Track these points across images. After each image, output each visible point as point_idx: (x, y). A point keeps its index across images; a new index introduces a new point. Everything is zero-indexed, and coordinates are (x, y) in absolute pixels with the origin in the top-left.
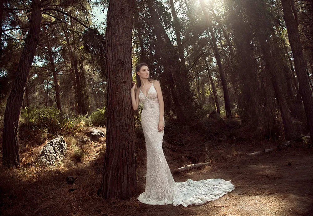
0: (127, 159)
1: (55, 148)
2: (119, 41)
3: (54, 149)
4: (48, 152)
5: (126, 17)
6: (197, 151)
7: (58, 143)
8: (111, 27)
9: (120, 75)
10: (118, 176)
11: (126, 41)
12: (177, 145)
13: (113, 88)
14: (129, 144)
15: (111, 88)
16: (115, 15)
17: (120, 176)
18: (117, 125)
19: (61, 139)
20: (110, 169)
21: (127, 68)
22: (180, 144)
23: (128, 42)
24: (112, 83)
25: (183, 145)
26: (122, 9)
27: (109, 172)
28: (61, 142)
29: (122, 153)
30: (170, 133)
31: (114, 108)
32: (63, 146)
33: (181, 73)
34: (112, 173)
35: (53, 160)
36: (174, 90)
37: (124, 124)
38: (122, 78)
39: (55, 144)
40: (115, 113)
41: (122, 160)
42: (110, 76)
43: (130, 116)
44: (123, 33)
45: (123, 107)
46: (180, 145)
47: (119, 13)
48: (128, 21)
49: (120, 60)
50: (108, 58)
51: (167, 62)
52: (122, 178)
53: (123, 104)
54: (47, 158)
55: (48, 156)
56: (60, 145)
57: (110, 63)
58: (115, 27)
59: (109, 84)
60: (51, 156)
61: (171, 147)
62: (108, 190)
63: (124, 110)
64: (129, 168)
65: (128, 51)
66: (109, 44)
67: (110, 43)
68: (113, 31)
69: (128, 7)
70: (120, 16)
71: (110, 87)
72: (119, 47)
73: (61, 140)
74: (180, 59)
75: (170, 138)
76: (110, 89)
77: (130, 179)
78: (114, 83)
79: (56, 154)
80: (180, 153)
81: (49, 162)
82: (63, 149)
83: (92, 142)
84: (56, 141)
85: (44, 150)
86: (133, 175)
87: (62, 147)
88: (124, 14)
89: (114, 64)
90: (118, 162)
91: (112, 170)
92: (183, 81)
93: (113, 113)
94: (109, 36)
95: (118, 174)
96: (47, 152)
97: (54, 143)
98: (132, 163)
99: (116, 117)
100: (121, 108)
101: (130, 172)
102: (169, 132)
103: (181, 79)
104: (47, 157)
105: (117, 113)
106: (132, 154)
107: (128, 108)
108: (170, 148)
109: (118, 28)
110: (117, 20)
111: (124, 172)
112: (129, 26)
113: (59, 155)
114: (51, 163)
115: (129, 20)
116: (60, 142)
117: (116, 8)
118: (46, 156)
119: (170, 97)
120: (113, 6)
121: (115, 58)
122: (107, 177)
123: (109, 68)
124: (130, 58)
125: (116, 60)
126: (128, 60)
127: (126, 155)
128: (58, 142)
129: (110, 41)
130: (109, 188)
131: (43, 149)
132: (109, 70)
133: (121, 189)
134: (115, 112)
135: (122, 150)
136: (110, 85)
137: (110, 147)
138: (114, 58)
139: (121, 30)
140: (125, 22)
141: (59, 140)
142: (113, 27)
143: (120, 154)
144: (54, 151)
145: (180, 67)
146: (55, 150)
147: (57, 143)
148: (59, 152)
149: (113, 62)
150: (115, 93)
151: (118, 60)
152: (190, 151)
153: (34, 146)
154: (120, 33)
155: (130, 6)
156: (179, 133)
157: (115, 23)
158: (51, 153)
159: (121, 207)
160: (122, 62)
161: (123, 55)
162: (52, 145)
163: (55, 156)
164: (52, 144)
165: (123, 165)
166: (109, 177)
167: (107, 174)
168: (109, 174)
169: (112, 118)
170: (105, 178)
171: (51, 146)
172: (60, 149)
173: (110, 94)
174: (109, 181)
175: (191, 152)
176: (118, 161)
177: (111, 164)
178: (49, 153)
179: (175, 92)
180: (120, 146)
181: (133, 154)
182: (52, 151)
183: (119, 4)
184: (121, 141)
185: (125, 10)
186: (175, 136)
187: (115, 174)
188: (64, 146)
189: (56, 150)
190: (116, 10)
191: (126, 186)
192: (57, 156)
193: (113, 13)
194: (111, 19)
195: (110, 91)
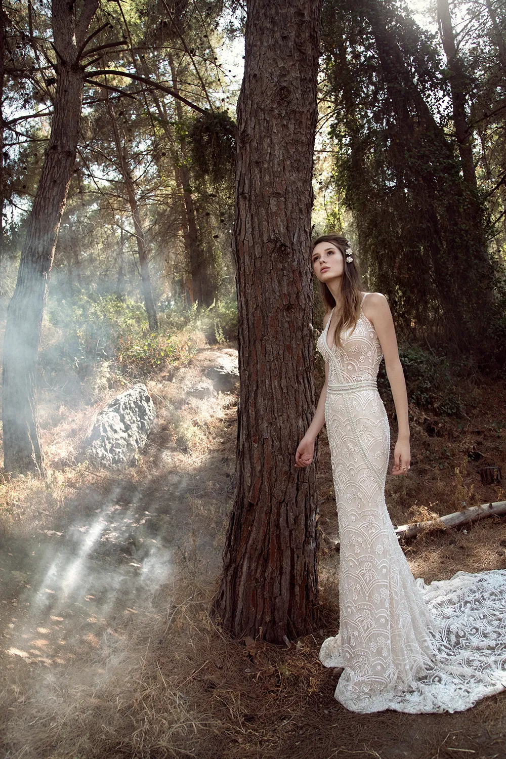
0: (291, 534)
1: (124, 418)
2: (271, 184)
3: (122, 420)
4: (108, 429)
5: (294, 112)
6: (499, 437)
7: (132, 405)
8: (248, 146)
9: (276, 286)
10: (265, 579)
11: (294, 182)
12: (441, 414)
13: (253, 324)
14: (298, 490)
15: (248, 324)
16: (262, 110)
17: (272, 578)
18: (266, 435)
19: (140, 392)
20: (244, 556)
21: (296, 262)
22: (449, 411)
23: (300, 184)
24: (251, 310)
25: (458, 415)
26: (283, 88)
27: (242, 564)
28: (141, 402)
29: (279, 514)
30: (424, 380)
31: (257, 382)
32: (145, 411)
33: (462, 210)
34: (249, 568)
35: (120, 450)
36: (439, 256)
37: (285, 432)
38: (279, 296)
39: (126, 408)
40: (260, 399)
41: (277, 535)
42: (245, 286)
43: (306, 407)
44: (284, 160)
45: (283, 381)
46: (449, 415)
47: (272, 101)
48: (301, 122)
49: (276, 241)
50: (240, 234)
51: (422, 182)
52: (277, 584)
53: (284, 370)
54: (105, 445)
55: (108, 439)
56: (137, 410)
57: (246, 248)
58: (260, 143)
59: (244, 312)
60: (116, 439)
61: (425, 419)
62: (238, 613)
63: (285, 391)
64: (296, 558)
65: (301, 211)
66: (243, 193)
67: (246, 191)
68: (255, 157)
69: (301, 80)
70: (276, 111)
71: (245, 321)
72: (273, 202)
73: (141, 397)
74: (461, 173)
75: (422, 393)
76: (245, 325)
77: (297, 589)
78: (256, 309)
79: (129, 435)
80: (449, 441)
81: (111, 455)
82: (145, 420)
83: (218, 394)
84: (127, 400)
85: (99, 426)
86: (308, 575)
87: (142, 413)
88: (289, 103)
89: (257, 252)
90: (265, 539)
91: (250, 558)
92: (466, 231)
93: (256, 398)
94: (243, 169)
95: (266, 574)
96: (105, 431)
97: (122, 404)
98: (306, 542)
99: (262, 412)
100: (276, 384)
101: (299, 568)
102: (423, 376)
103: (463, 227)
104: (107, 442)
105: (264, 400)
106: (307, 518)
107: (299, 382)
108: (422, 421)
109: (271, 144)
110: (268, 122)
111: (281, 568)
112: (303, 138)
113: (136, 435)
114: (116, 457)
115: (304, 121)
116: (139, 402)
117: (264, 88)
118: (104, 441)
119: (426, 276)
120: (254, 82)
121: (261, 236)
122: (235, 576)
123: (244, 262)
124: (305, 231)
125: (262, 240)
126: (299, 236)
127: (287, 523)
128: (134, 402)
129: (247, 186)
130: (240, 605)
131: (98, 421)
132: (242, 269)
133: (273, 613)
134: (259, 395)
135: (279, 509)
136: (247, 315)
137: (244, 493)
138: (256, 232)
139: (279, 153)
140: (291, 127)
141: (134, 397)
142: (254, 144)
143: (273, 518)
144: (123, 427)
145: (461, 195)
146: (124, 423)
147: (129, 404)
148: (134, 427)
149: (253, 246)
150: (261, 340)
151: (270, 240)
152: (479, 433)
153: (77, 409)
154: (276, 162)
155: (306, 79)
156: (448, 381)
157: (260, 133)
158: (116, 432)
159: (270, 676)
160: (282, 245)
161: (285, 223)
162: (117, 411)
163: (125, 439)
164: (119, 406)
165: (279, 548)
166: (240, 577)
167: (235, 568)
168: (242, 568)
169: (252, 411)
170: (229, 578)
171: (116, 414)
172: (139, 419)
173: (247, 339)
174: (241, 590)
175: (480, 438)
176: (265, 536)
177: (247, 543)
178: (110, 434)
179: (444, 263)
180: (272, 495)
181: (311, 516)
182: (119, 426)
183: (271, 74)
184: (276, 481)
185: (289, 92)
186: (437, 388)
187: (256, 572)
188: (147, 411)
189: (129, 422)
190: (262, 93)
191: (287, 606)
192: (131, 439)
193: (256, 101)
194: (249, 122)
195: (246, 332)
